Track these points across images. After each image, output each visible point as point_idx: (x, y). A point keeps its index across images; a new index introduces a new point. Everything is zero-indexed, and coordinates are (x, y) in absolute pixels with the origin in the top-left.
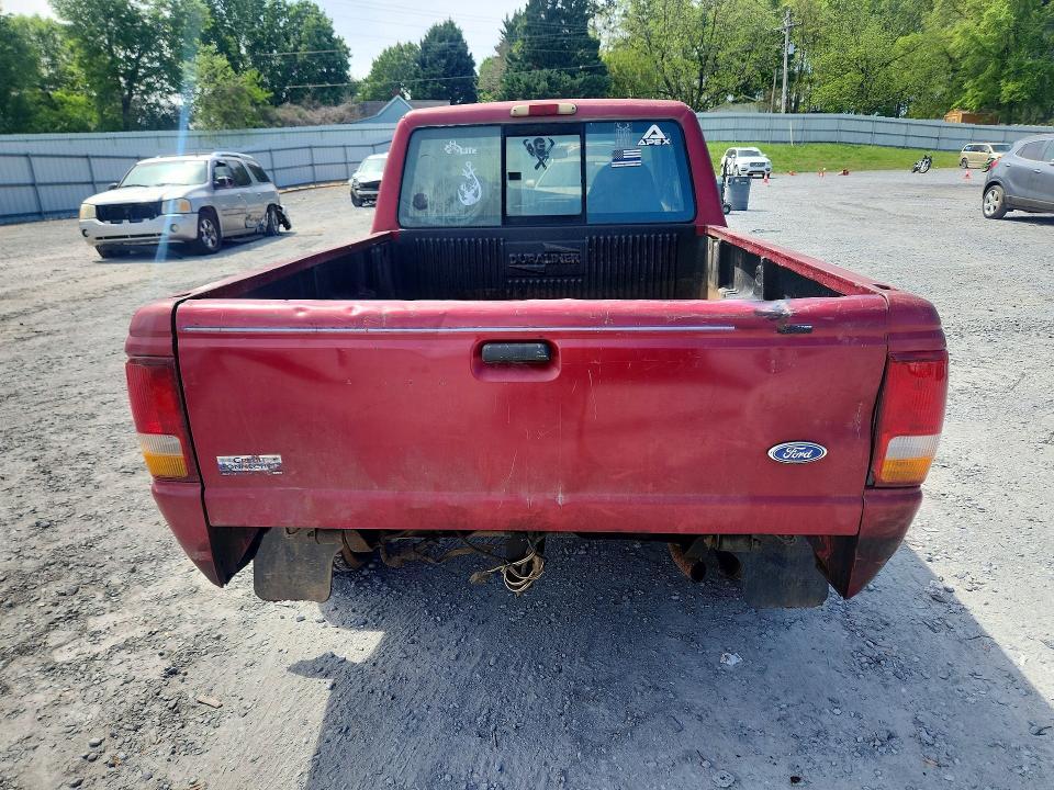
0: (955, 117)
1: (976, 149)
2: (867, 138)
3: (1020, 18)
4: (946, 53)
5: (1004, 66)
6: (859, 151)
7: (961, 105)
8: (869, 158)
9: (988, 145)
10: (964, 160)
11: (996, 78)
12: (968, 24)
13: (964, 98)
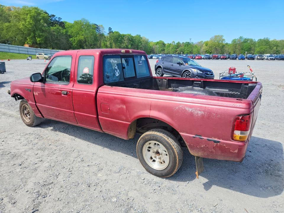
0: (27, 46)
1: (40, 54)
2: (8, 51)
3: (35, 23)
4: (19, 29)
5: (35, 34)
6: (7, 54)
7: (27, 43)
8: (11, 56)
9: (43, 53)
10: (38, 57)
11: (34, 37)
12: (23, 23)
13: (28, 41)
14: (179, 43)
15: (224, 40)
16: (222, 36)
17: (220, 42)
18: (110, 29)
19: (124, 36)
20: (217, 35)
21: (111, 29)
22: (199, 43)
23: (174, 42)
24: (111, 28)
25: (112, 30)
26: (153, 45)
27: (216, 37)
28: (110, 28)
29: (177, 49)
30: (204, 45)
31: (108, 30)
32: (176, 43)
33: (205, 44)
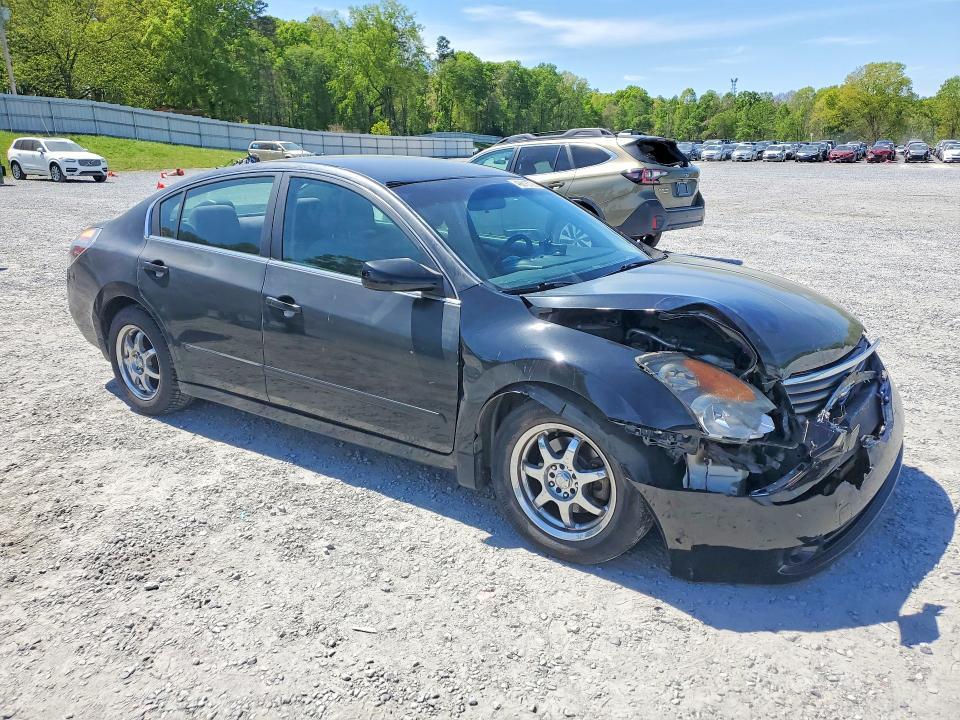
14: (711, 96)
15: (904, 82)
16: (900, 66)
17: (890, 91)
18: (443, 43)
19: (493, 68)
20: (878, 61)
21: (448, 42)
22: (799, 96)
23: (691, 92)
24: (448, 38)
25: (449, 46)
26: (604, 104)
27: (872, 69)
28: (444, 39)
29: (702, 120)
30: (821, 103)
31: (436, 46)
32: (698, 97)
33: (823, 100)
